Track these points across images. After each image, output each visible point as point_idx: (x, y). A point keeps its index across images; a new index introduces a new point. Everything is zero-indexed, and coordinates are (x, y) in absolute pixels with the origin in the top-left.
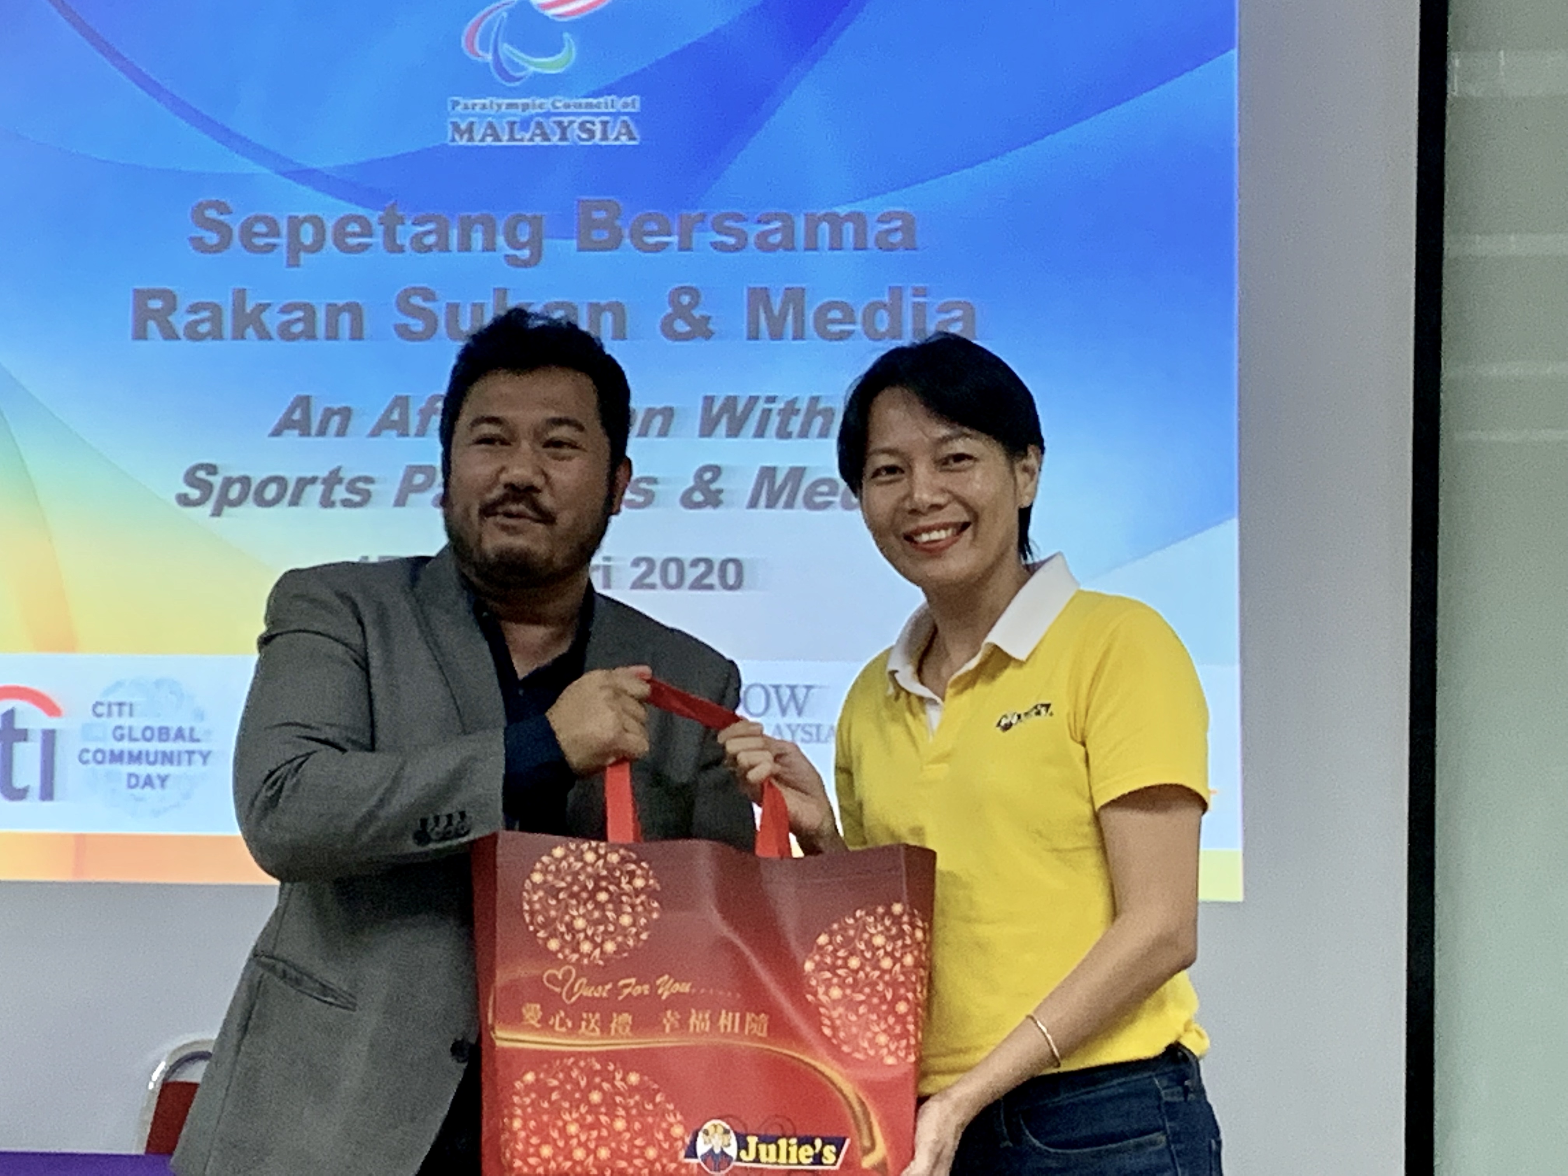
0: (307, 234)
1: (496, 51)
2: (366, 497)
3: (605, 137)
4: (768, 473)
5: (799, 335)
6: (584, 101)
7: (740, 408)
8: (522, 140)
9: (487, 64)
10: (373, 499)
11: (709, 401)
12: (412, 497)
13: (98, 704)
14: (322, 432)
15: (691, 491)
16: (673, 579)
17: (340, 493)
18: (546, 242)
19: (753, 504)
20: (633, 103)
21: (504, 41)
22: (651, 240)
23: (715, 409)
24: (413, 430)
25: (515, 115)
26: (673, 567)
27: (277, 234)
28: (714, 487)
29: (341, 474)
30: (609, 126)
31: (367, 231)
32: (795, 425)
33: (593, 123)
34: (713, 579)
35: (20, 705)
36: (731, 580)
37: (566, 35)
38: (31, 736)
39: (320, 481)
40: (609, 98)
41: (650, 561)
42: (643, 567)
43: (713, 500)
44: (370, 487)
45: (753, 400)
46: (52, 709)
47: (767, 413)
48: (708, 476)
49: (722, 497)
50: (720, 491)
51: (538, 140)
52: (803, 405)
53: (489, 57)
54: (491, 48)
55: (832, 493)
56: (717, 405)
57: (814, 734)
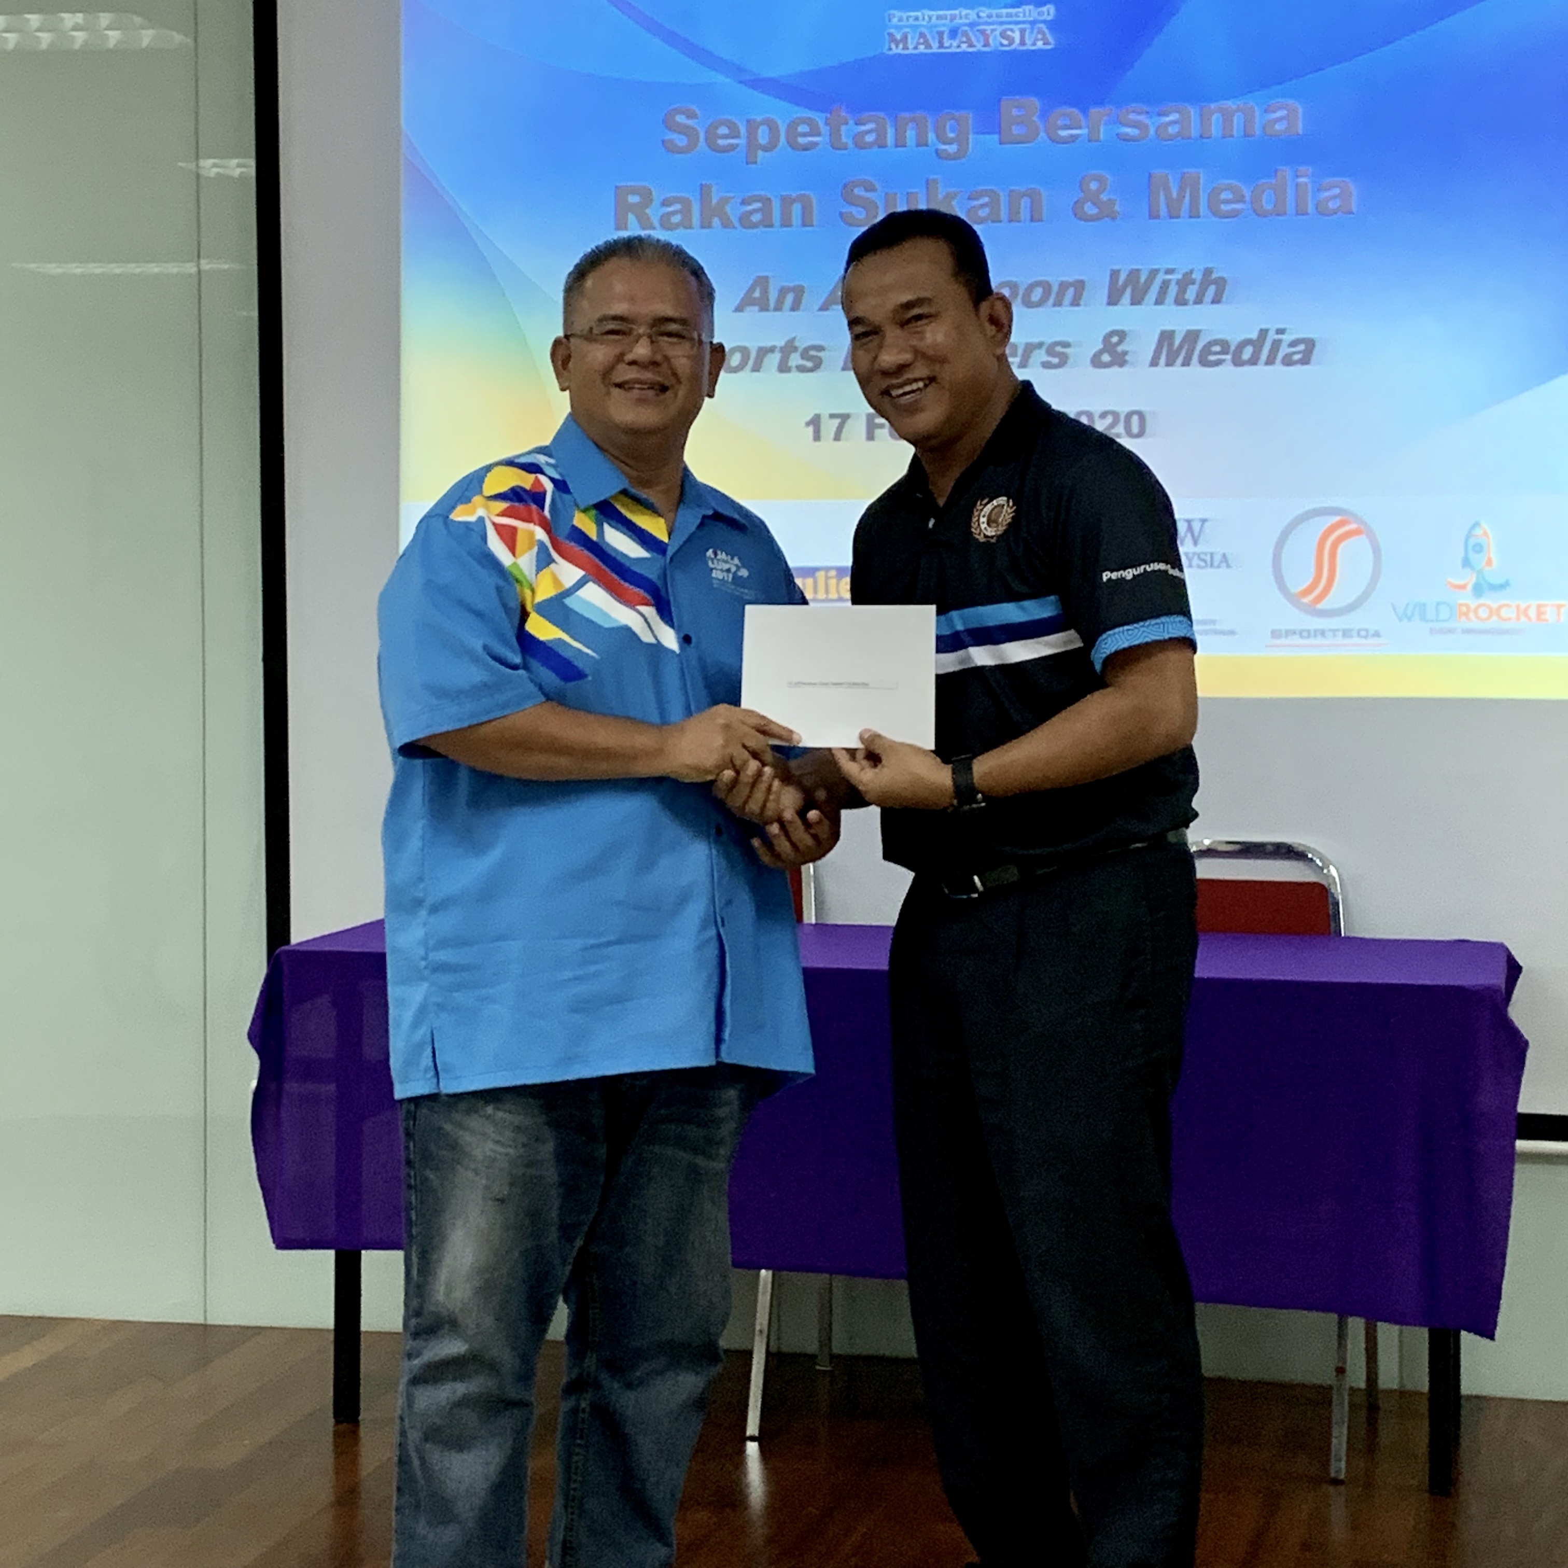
0: (763, 136)
2: (817, 365)
3: (1023, 43)
4: (1166, 337)
5: (1194, 214)
6: (1004, 11)
7: (1143, 279)
8: (950, 47)
10: (824, 365)
11: (1115, 274)
14: (778, 308)
15: (1100, 353)
17: (795, 360)
18: (971, 137)
19: (1154, 363)
20: (1049, 12)
22: (1064, 133)
23: (1121, 282)
27: (737, 136)
28: (1120, 349)
29: (797, 344)
30: (1027, 33)
31: (815, 132)
32: (1191, 293)
36: (1135, 429)
39: (777, 350)
40: (1027, 8)
43: (1120, 360)
44: (821, 354)
45: (1154, 273)
47: (1165, 285)
48: (1115, 339)
49: (1127, 358)
50: (1125, 353)
51: (965, 47)
52: (1198, 276)
55: (1224, 352)
56: (1122, 277)
57: (1208, 561)
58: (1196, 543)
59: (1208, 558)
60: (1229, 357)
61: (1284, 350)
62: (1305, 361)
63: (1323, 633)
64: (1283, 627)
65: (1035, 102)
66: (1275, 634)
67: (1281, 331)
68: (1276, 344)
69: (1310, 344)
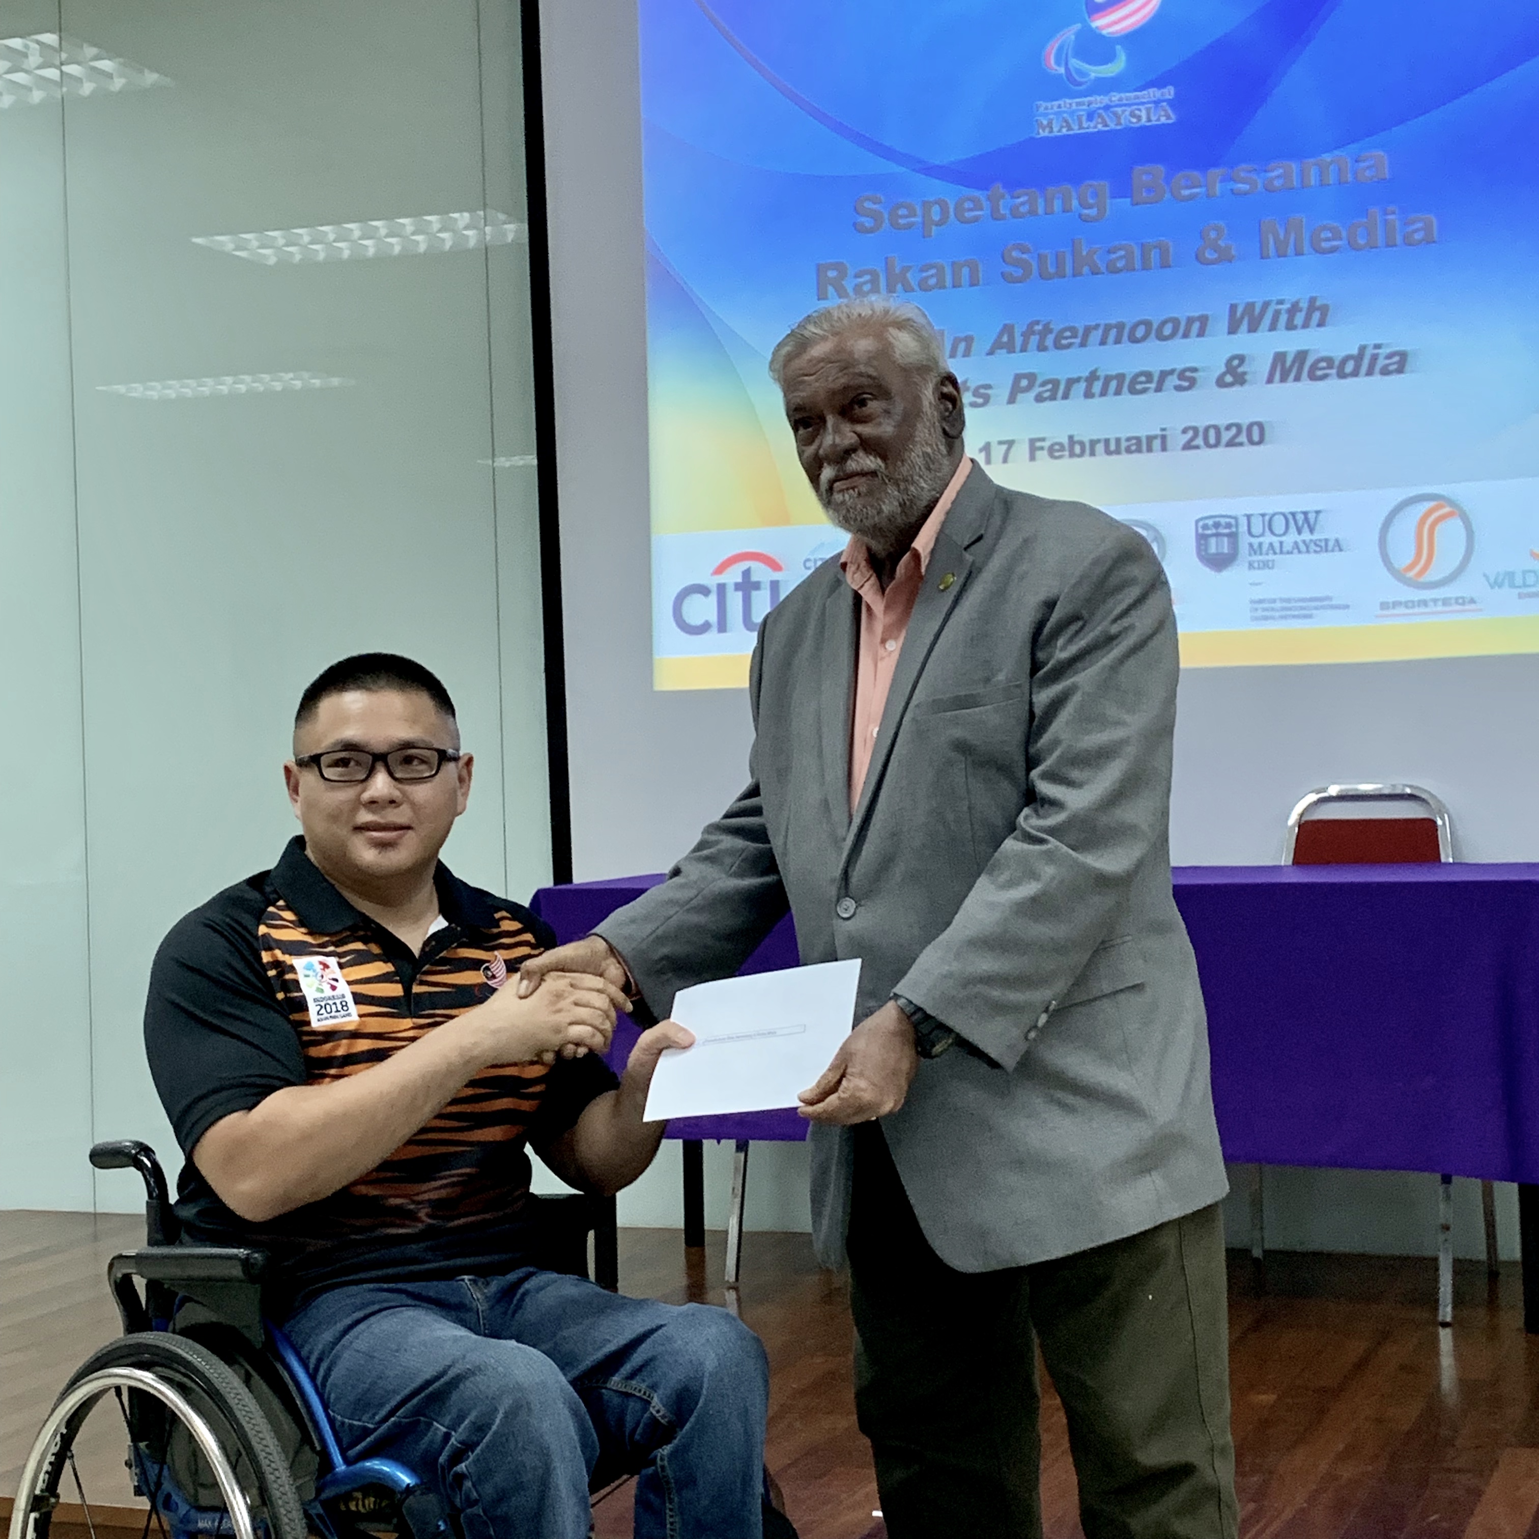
1: (1066, 64)
2: (987, 400)
3: (1149, 120)
4: (1280, 357)
5: (1299, 253)
6: (1132, 95)
7: (1258, 310)
8: (1088, 128)
9: (1061, 75)
10: (992, 400)
11: (1233, 308)
12: (1020, 396)
13: (808, 560)
14: (953, 355)
15: (1223, 375)
16: (1212, 440)
18: (1108, 201)
19: (1270, 380)
20: (1169, 92)
21: (1074, 57)
22: (1186, 192)
23: (1239, 314)
24: (1018, 348)
25: (1083, 110)
26: (1212, 433)
27: (915, 215)
28: (1240, 370)
29: (969, 384)
30: (1152, 110)
31: (978, 206)
32: (1299, 319)
33: (1140, 110)
34: (1243, 438)
35: (755, 565)
36: (1256, 438)
37: (1118, 47)
38: (763, 586)
40: (1151, 91)
41: (1195, 430)
42: (1190, 434)
43: (1240, 380)
44: (989, 392)
45: (1266, 305)
46: (775, 566)
47: (1277, 314)
48: (1236, 362)
49: (1247, 377)
50: (1245, 373)
51: (1100, 127)
52: (1304, 305)
53: (1062, 70)
54: (1063, 63)
55: (1330, 366)
56: (1240, 310)
57: (1323, 547)
58: (1312, 531)
59: (1323, 544)
60: (1334, 371)
61: (1381, 362)
62: (1400, 370)
63: (1424, 603)
64: (1391, 599)
65: (1160, 169)
67: (1377, 346)
68: (1375, 358)
69: (1403, 357)
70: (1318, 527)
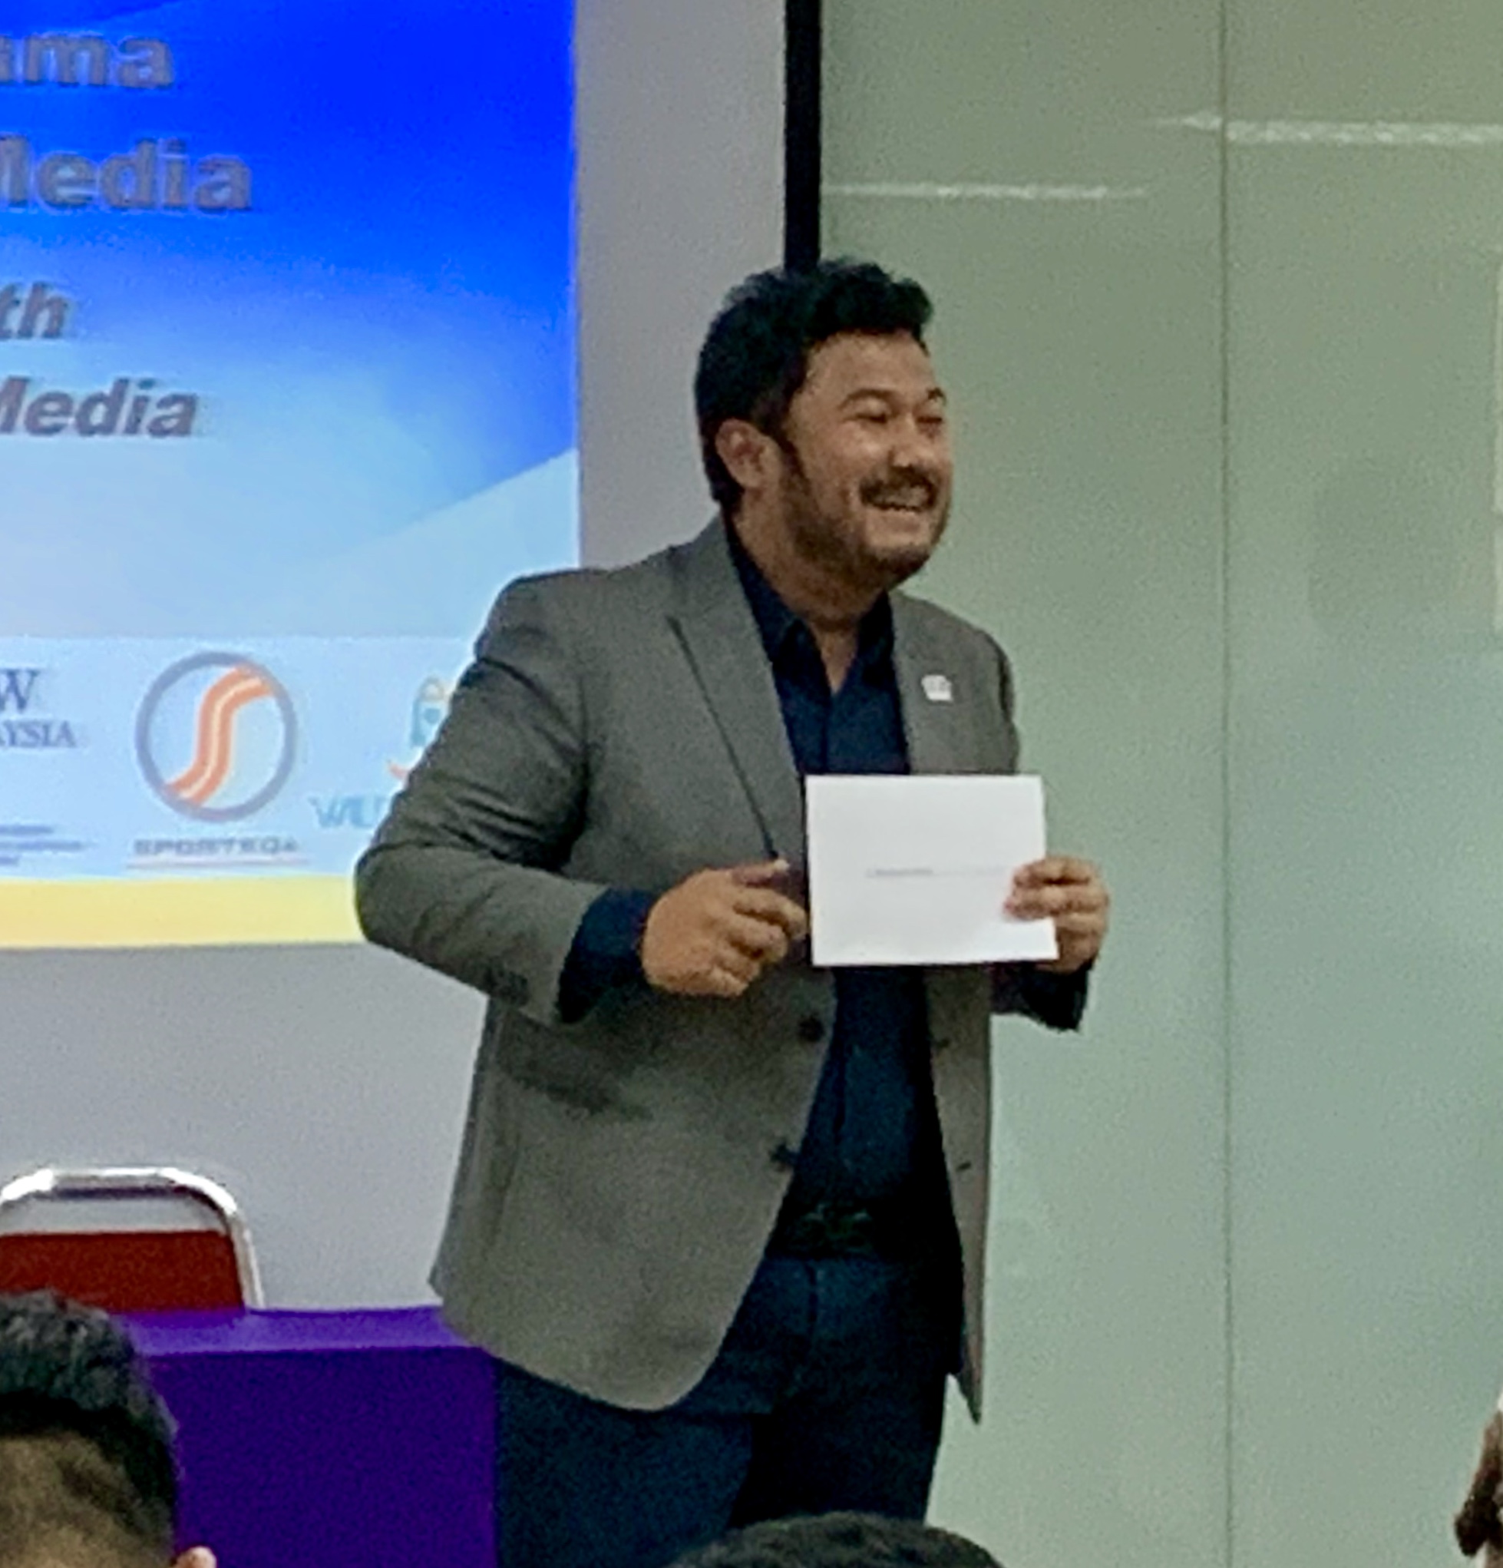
5: (18, 201)
32: (14, 321)
52: (23, 294)
55: (65, 412)
57: (40, 735)
58: (22, 704)
59: (40, 731)
60: (71, 420)
61: (152, 413)
62: (183, 430)
63: (209, 845)
64: (153, 837)
66: (142, 847)
67: (147, 384)
68: (140, 404)
69: (189, 403)
70: (31, 701)
